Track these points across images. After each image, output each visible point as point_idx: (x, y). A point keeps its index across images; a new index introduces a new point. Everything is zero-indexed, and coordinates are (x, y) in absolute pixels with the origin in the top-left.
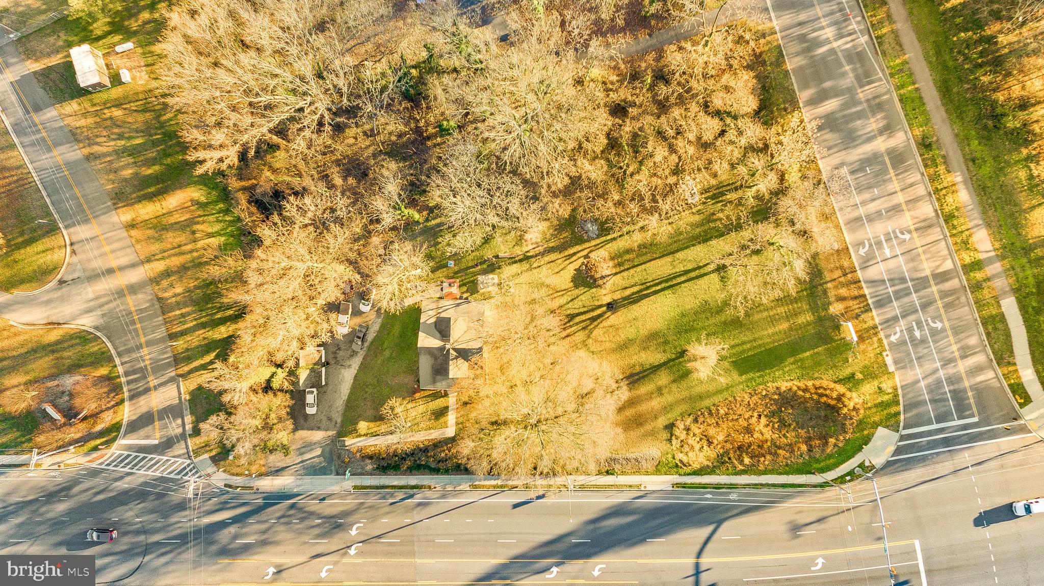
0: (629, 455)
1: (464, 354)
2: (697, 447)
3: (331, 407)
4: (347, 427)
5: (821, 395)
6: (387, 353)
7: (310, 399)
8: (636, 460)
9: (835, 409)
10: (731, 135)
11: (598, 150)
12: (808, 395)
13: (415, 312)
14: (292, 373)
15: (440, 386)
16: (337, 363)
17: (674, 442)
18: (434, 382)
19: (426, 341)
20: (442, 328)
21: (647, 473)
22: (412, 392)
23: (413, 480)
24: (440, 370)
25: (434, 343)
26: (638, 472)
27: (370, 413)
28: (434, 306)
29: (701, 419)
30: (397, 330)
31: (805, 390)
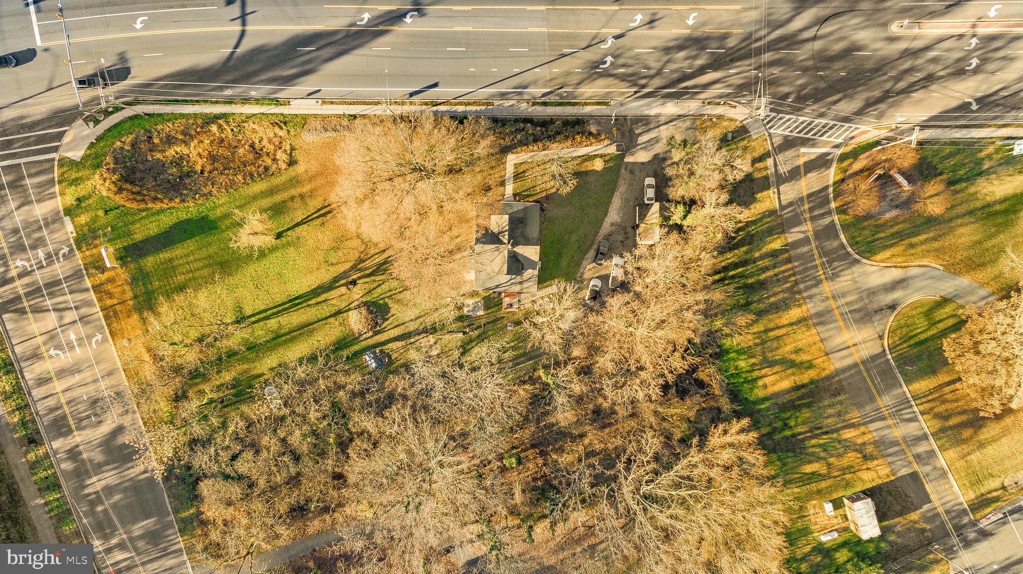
0: (333, 134)
1: (490, 238)
2: (265, 142)
3: (631, 185)
4: (616, 165)
5: (138, 193)
6: (574, 238)
7: (650, 193)
8: (326, 130)
9: (125, 179)
11: (358, 442)
12: (153, 194)
13: (543, 280)
14: (667, 219)
15: (519, 206)
16: (624, 229)
17: (288, 147)
18: (525, 210)
19: (531, 252)
20: (516, 265)
21: (315, 116)
23: (551, 111)
24: (517, 224)
25: (520, 250)
26: (324, 117)
27: (591, 179)
28: (525, 285)
29: (261, 169)
30: (564, 262)
31: (155, 199)
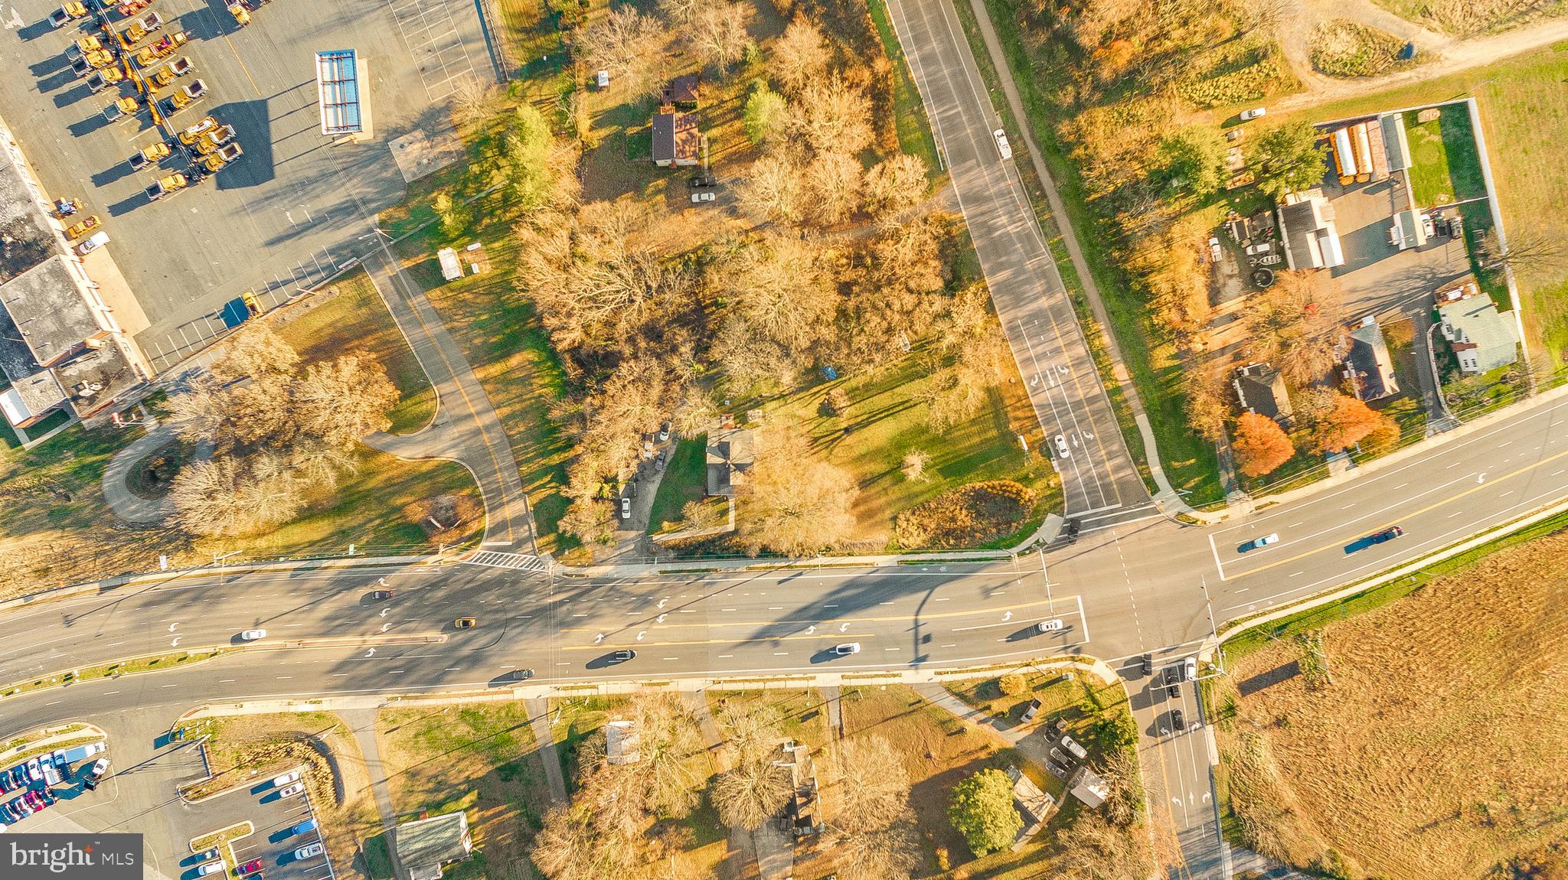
0: (864, 541)
1: (740, 468)
2: (916, 533)
3: (640, 512)
4: (654, 526)
5: (1005, 491)
6: (682, 471)
7: (626, 506)
8: (870, 544)
9: (1015, 501)
10: (925, 305)
11: (831, 320)
12: (995, 492)
13: (703, 439)
14: (614, 487)
15: (723, 492)
16: (644, 479)
17: (898, 530)
18: (719, 490)
19: (712, 459)
20: (724, 449)
21: (878, 554)
22: (703, 497)
23: (704, 565)
24: (724, 479)
25: (720, 460)
26: (872, 554)
27: (671, 515)
28: (717, 434)
29: (917, 513)
30: (689, 452)
31: (994, 488)
